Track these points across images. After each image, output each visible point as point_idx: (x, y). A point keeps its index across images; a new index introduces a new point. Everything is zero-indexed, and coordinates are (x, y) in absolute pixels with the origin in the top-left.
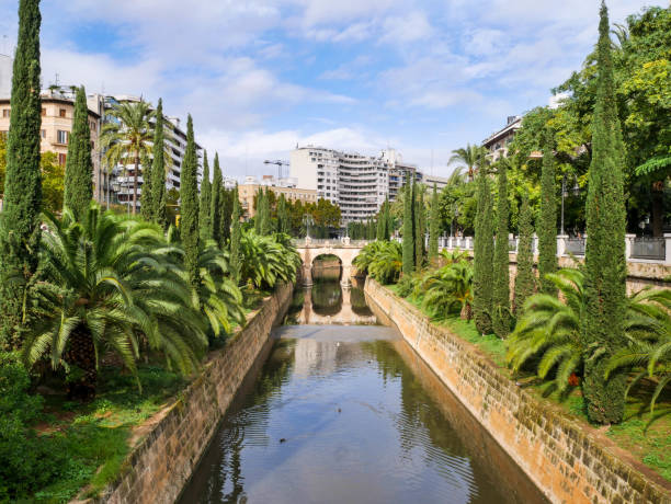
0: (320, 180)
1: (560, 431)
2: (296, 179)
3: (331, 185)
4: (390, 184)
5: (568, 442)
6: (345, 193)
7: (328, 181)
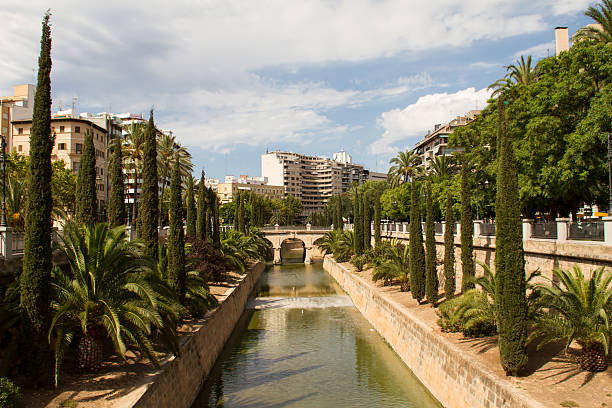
0: (286, 178)
1: (478, 381)
2: (266, 178)
3: (295, 182)
4: (343, 180)
5: (485, 389)
6: (307, 188)
7: (293, 179)
